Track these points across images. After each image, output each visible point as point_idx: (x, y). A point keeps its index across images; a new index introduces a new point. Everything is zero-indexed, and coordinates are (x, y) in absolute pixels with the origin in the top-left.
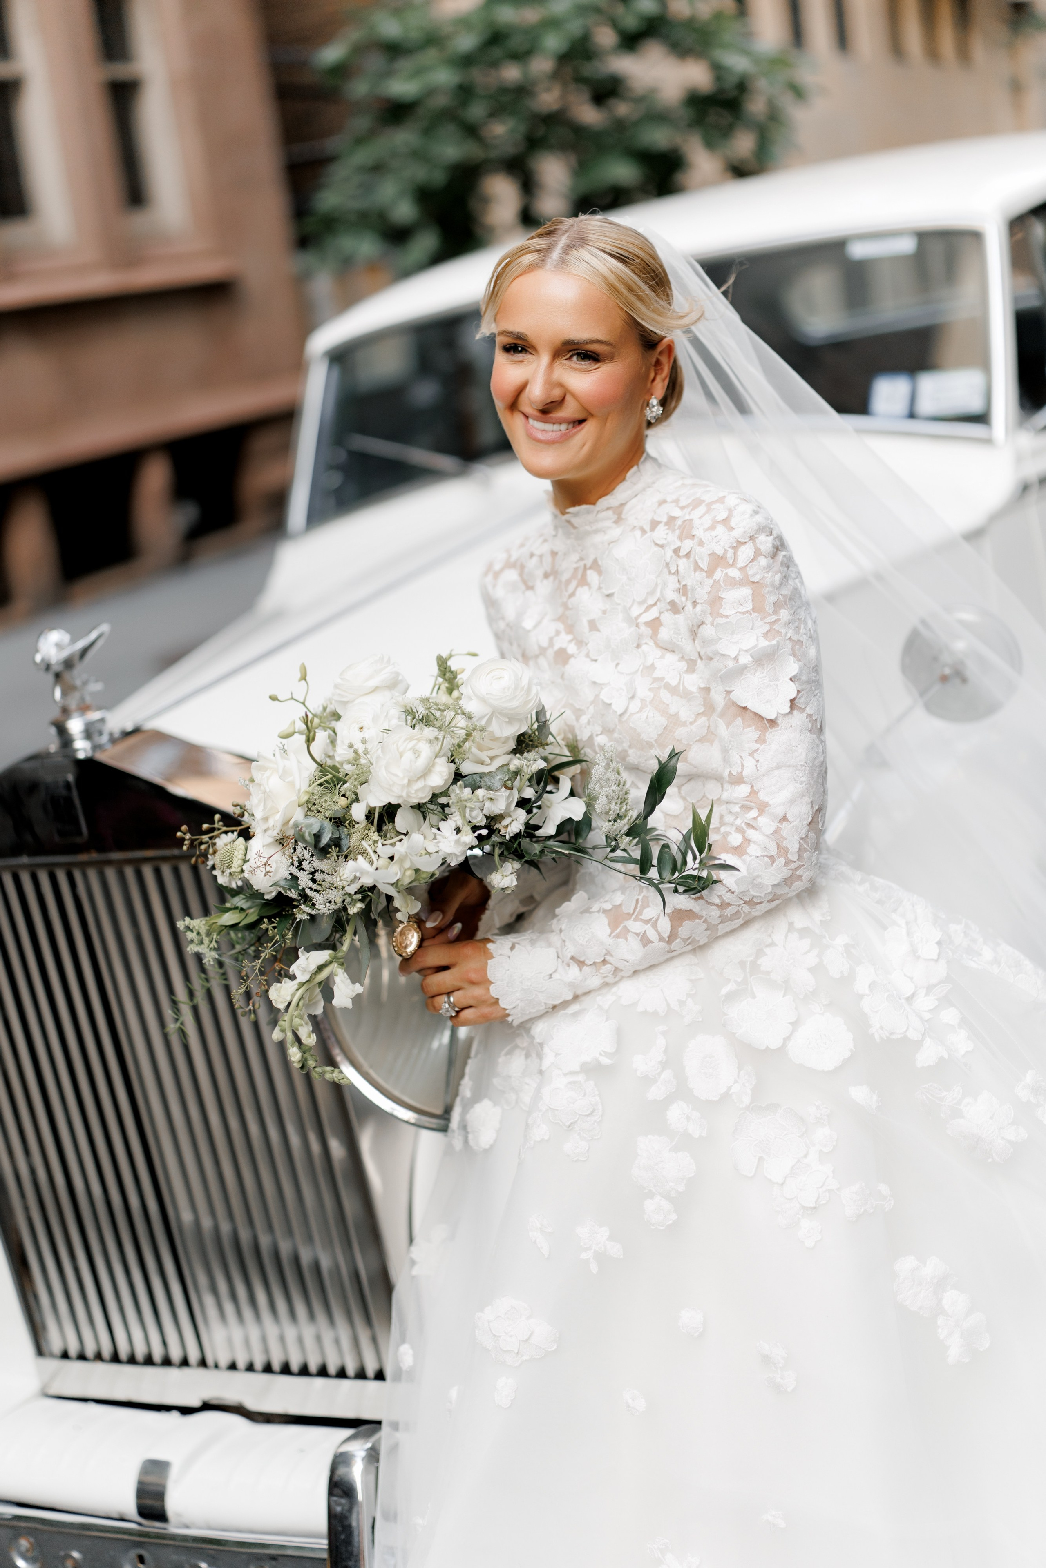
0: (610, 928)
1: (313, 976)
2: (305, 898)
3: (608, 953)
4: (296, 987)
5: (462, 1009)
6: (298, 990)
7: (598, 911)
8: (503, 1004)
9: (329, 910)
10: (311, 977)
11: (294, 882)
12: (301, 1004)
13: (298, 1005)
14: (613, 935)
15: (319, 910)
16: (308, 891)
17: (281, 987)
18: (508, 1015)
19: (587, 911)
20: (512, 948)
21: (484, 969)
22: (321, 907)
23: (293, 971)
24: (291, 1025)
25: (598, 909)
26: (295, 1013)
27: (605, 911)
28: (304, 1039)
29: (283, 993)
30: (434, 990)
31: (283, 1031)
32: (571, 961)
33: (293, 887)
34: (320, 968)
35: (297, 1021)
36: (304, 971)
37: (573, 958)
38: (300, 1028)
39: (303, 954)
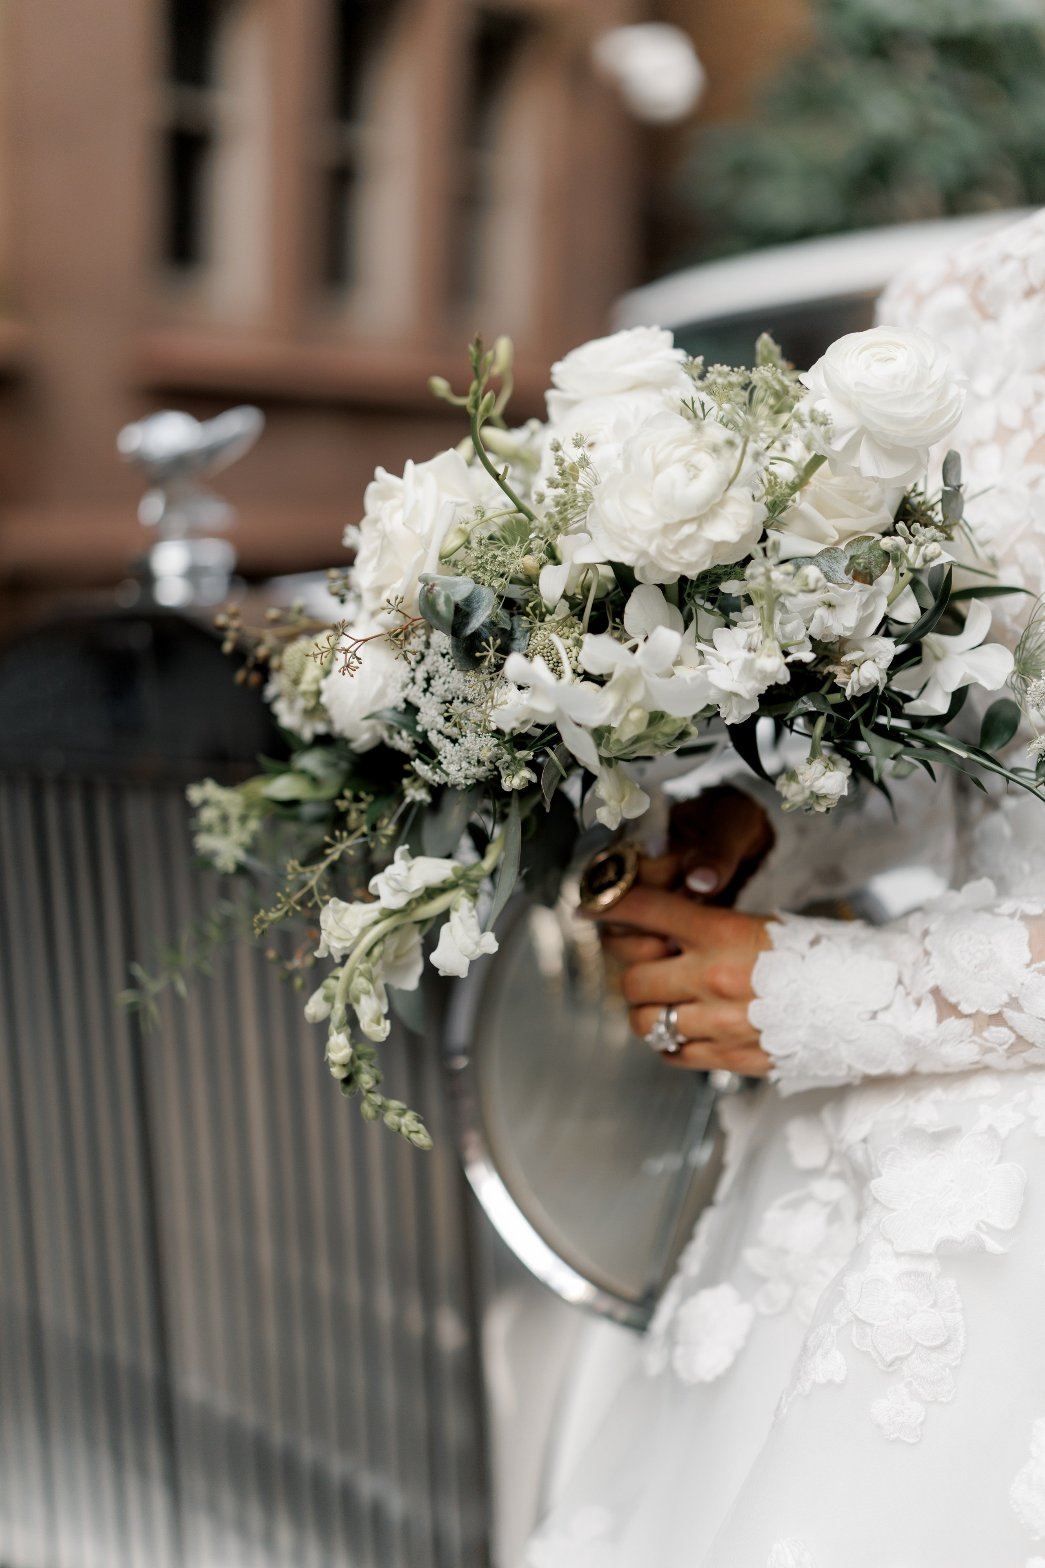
0: (1031, 951)
1: (414, 904)
2: (427, 752)
3: (1014, 1003)
4: (375, 915)
5: (691, 1041)
6: (376, 923)
7: (1012, 916)
8: (767, 1043)
9: (466, 778)
10: (409, 903)
11: (410, 718)
12: (377, 951)
13: (369, 953)
14: (1034, 966)
15: (448, 774)
16: (433, 737)
17: (346, 910)
18: (772, 1067)
19: (989, 909)
20: (815, 942)
21: (747, 971)
22: (452, 769)
23: (376, 885)
24: (347, 992)
25: (1012, 910)
26: (362, 967)
27: (1026, 918)
28: (366, 1024)
29: (347, 920)
30: (644, 992)
31: (329, 999)
32: (930, 997)
33: (406, 727)
34: (431, 893)
35: (361, 983)
36: (397, 891)
37: (936, 992)
38: (364, 999)
39: (403, 858)
